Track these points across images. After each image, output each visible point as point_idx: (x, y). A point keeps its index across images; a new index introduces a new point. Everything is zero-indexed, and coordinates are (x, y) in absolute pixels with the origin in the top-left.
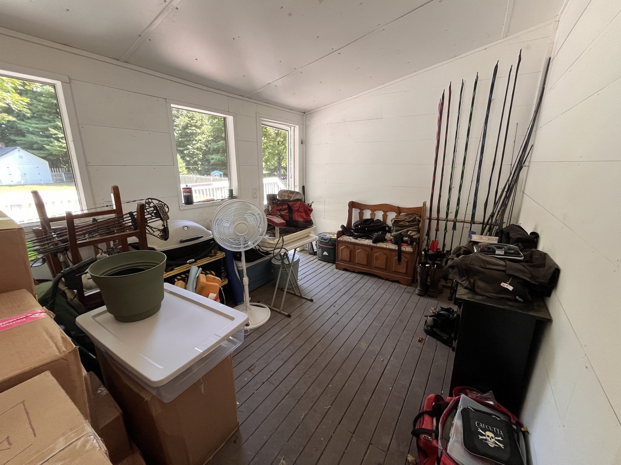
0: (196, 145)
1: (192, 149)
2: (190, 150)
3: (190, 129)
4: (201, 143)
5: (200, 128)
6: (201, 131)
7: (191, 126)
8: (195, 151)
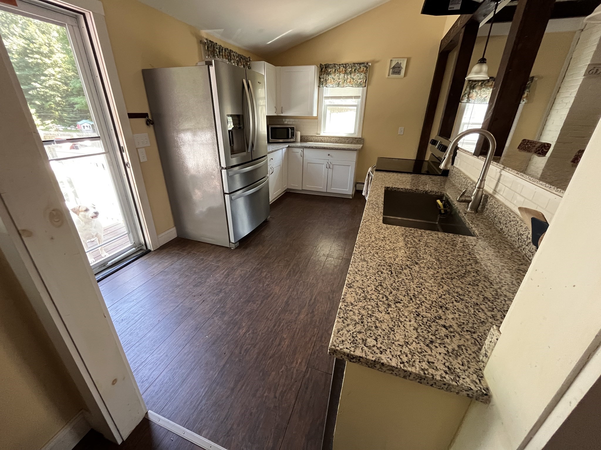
0: (48, 82)
1: (41, 88)
2: (38, 89)
3: (32, 58)
4: (55, 80)
5: (49, 57)
6: (52, 61)
7: (33, 52)
8: (47, 90)
